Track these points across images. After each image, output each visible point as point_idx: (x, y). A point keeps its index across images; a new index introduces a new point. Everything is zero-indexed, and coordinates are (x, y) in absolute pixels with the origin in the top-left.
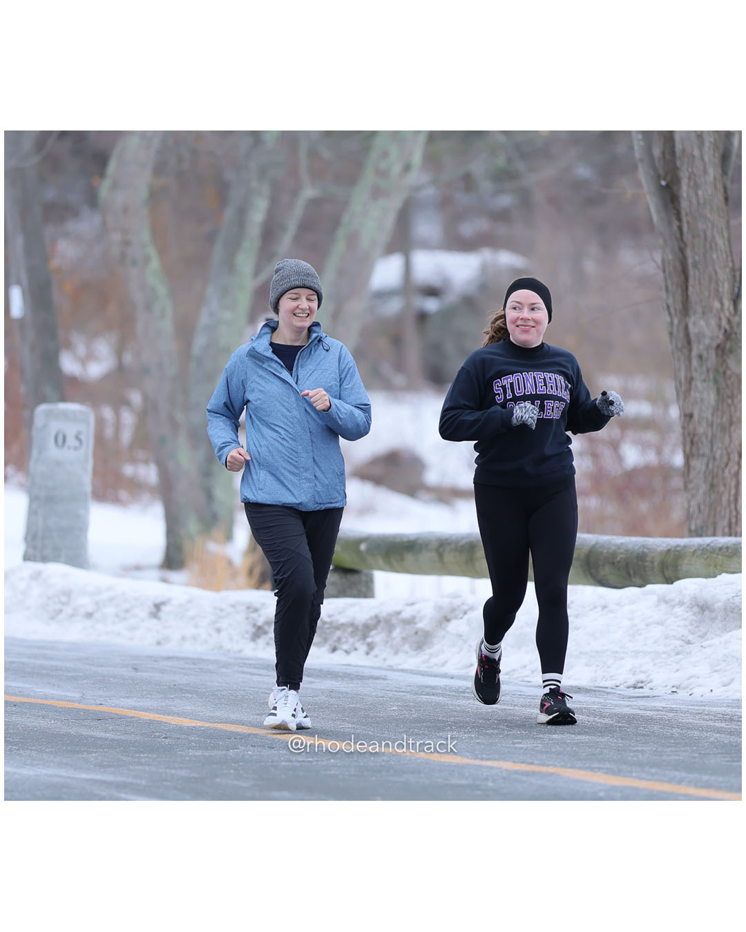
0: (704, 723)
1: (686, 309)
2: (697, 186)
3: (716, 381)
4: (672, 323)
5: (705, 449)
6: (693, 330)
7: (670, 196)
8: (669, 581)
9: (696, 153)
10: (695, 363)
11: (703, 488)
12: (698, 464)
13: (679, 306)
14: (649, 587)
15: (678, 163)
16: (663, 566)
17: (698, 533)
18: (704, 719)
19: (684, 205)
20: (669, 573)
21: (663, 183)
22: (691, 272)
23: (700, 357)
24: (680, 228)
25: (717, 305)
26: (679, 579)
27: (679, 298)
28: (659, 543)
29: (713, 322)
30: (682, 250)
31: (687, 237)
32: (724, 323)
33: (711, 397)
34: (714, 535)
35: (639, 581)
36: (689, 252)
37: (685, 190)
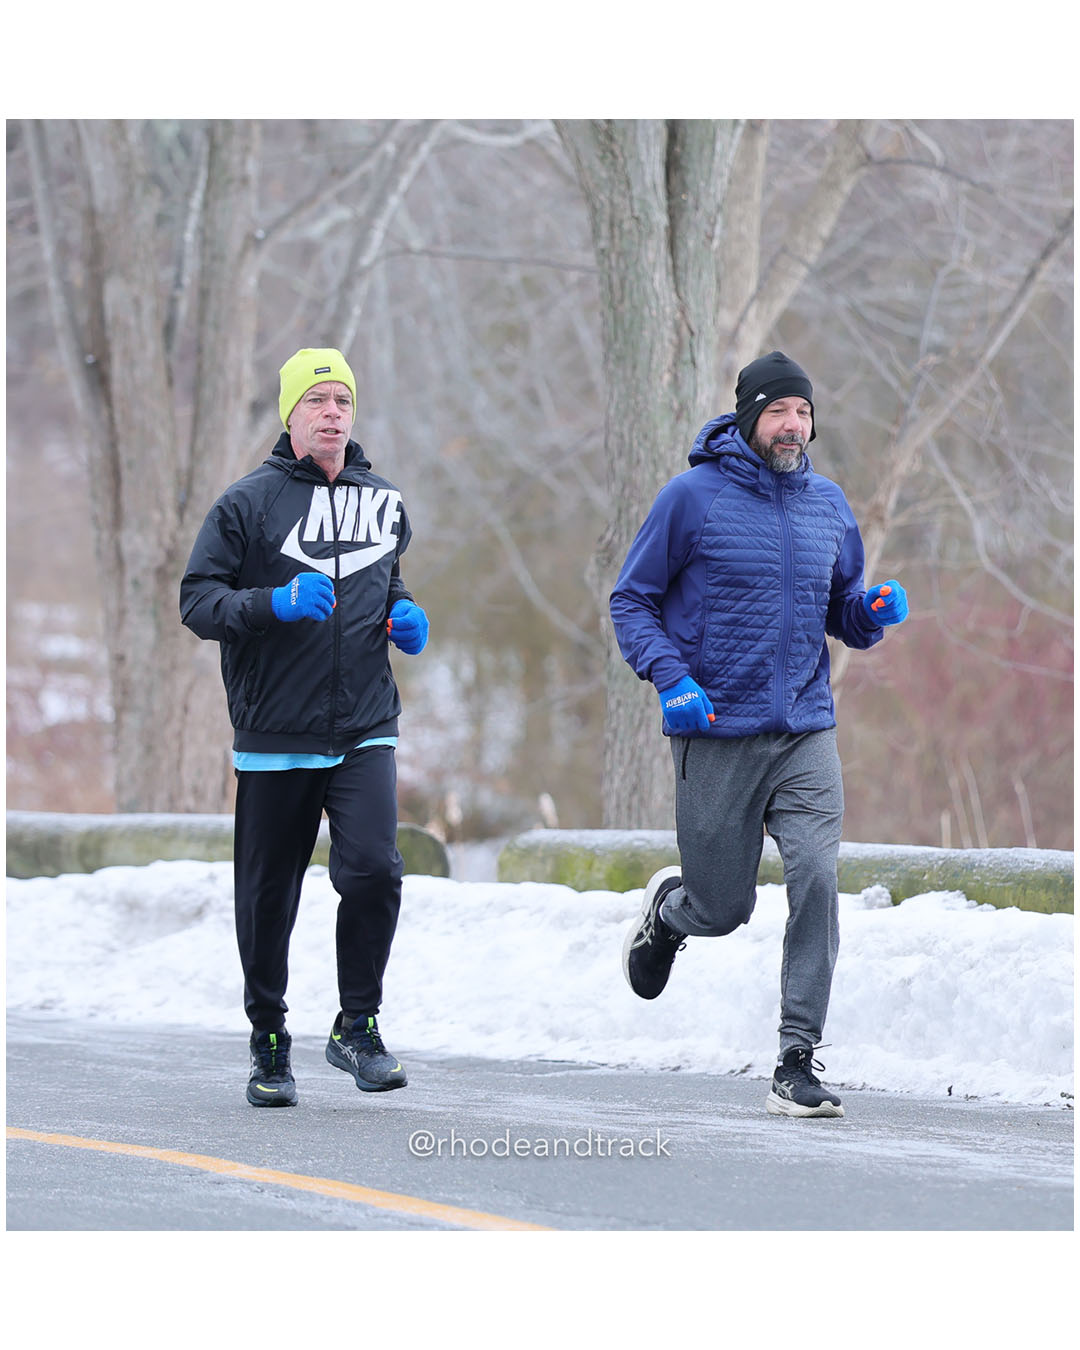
0: (127, 1056)
1: (117, 520)
2: (131, 364)
3: (155, 614)
4: (99, 540)
5: (140, 700)
6: (126, 548)
7: (98, 376)
8: (90, 870)
9: (132, 321)
10: (129, 590)
11: (138, 750)
12: (132, 721)
13: (109, 517)
14: (64, 878)
15: (109, 334)
16: (83, 851)
17: (130, 808)
18: (128, 1051)
19: (116, 387)
20: (89, 860)
21: (90, 359)
22: (126, 474)
23: (136, 583)
24: (111, 418)
25: (156, 516)
26: (101, 867)
27: (109, 505)
28: (79, 822)
29: (153, 539)
30: (113, 445)
31: (120, 429)
32: (167, 540)
33: (148, 634)
34: (151, 810)
35: (50, 869)
36: (122, 448)
37: (117, 369)
